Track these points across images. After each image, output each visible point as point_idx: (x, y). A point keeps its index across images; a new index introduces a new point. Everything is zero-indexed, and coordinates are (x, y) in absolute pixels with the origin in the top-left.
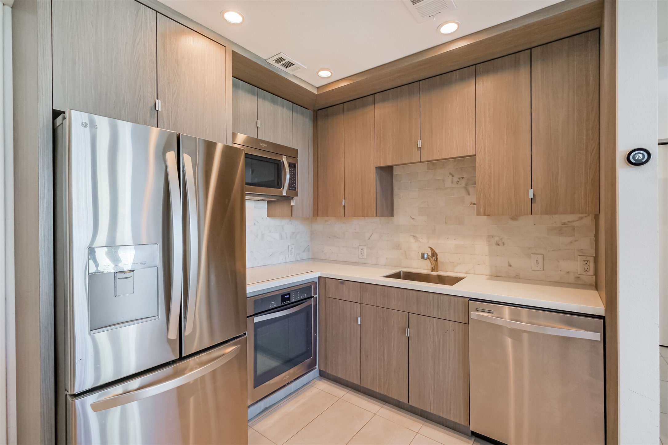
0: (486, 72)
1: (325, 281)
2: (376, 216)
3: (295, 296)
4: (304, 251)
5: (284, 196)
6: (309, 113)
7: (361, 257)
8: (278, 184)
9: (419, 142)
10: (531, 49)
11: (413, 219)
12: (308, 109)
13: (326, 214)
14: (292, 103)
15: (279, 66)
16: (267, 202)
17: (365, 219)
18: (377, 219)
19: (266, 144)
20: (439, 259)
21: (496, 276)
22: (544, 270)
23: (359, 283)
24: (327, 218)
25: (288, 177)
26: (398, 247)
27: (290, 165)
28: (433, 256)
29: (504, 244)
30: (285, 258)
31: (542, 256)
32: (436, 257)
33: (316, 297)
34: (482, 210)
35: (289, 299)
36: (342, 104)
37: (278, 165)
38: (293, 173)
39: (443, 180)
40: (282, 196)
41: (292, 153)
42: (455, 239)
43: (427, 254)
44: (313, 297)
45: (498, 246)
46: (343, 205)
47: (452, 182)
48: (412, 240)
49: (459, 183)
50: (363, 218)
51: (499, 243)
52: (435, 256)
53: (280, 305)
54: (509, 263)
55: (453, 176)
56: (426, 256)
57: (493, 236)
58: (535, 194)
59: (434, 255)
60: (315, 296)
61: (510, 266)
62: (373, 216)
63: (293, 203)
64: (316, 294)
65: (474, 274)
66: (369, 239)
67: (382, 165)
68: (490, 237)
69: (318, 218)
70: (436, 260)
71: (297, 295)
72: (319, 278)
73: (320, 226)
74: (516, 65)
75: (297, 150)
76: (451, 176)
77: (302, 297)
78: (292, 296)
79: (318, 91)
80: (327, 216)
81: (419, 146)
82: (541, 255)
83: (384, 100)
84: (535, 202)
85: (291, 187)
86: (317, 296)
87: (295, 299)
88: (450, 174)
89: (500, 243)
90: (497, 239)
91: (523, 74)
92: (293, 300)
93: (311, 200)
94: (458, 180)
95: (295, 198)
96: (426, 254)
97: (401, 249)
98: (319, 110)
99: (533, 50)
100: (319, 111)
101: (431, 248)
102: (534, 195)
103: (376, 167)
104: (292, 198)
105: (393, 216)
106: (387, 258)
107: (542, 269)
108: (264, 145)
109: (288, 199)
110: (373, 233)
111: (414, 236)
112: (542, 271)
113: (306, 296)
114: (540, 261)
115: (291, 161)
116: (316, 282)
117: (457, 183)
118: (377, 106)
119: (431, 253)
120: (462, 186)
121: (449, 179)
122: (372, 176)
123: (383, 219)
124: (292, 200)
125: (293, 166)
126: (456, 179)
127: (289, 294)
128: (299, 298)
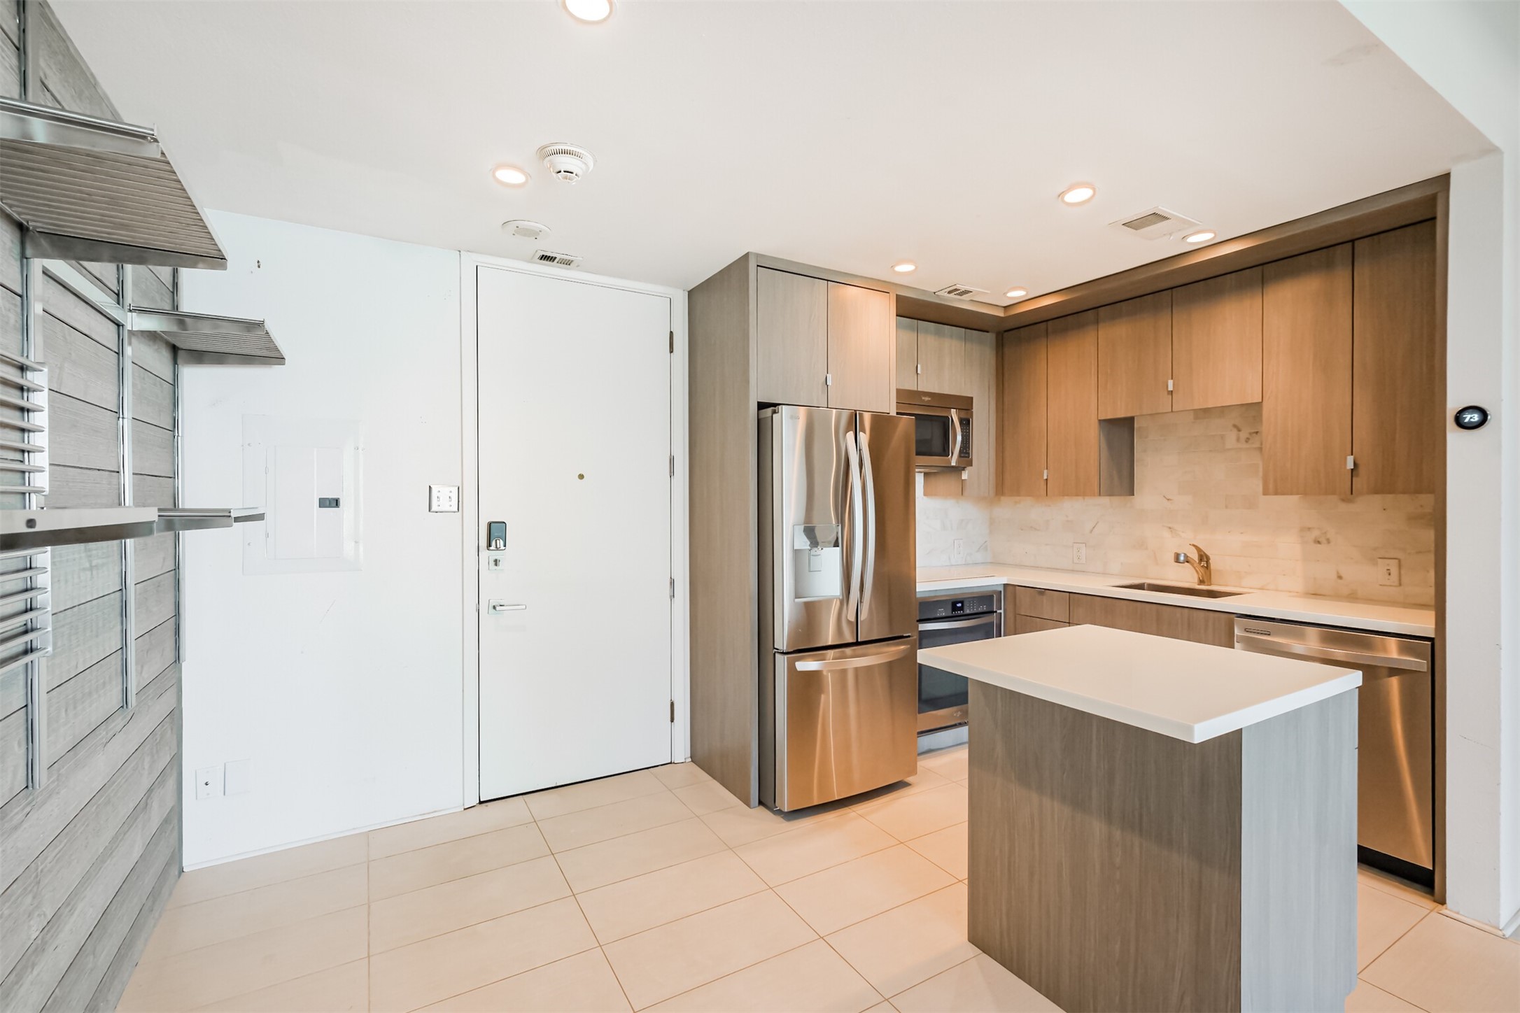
0: (1281, 276)
1: (1015, 590)
2: (1100, 495)
3: (970, 606)
4: (978, 551)
5: (953, 467)
6: (990, 337)
7: (1076, 561)
8: (945, 452)
9: (1170, 383)
10: (1353, 241)
11: (1168, 500)
12: (988, 332)
13: (1016, 491)
14: (964, 329)
15: (952, 295)
16: (923, 474)
17: (1084, 499)
18: (1105, 500)
19: (929, 397)
20: (1213, 565)
21: (1315, 594)
22: (1400, 585)
23: (1068, 594)
24: (1017, 498)
25: (959, 438)
26: (1141, 545)
27: (961, 421)
28: (1201, 560)
29: (1328, 541)
30: (949, 559)
31: (1397, 561)
32: (1207, 562)
33: (1001, 613)
34: (1271, 486)
35: (962, 608)
36: (1045, 323)
37: (945, 423)
38: (966, 432)
39: (1222, 437)
40: (949, 467)
41: (965, 404)
42: (1242, 533)
43: (1185, 554)
44: (996, 612)
45: (1319, 545)
46: (1045, 477)
47: (1238, 440)
48: (1166, 534)
49: (1250, 442)
50: (1080, 498)
51: (1320, 540)
52: (1205, 560)
53: (950, 614)
54: (1338, 573)
55: (1239, 430)
56: (1182, 558)
57: (1309, 529)
58: (1358, 462)
59: (1203, 557)
60: (998, 611)
61: (1340, 577)
62: (1094, 495)
63: (965, 476)
64: (1001, 609)
65: (1277, 590)
66: (1091, 531)
67: (1109, 417)
68: (1305, 529)
69: (1002, 498)
70: (1207, 567)
71: (973, 606)
72: (1005, 585)
73: (1007, 510)
74: (1329, 265)
75: (972, 398)
76: (1235, 431)
77: (980, 610)
78: (966, 604)
79: (1005, 312)
80: (1019, 496)
81: (1170, 388)
82: (1394, 560)
83: (1113, 317)
84: (1357, 476)
85: (963, 453)
86: (1002, 611)
87: (970, 610)
88: (1235, 426)
89: (1323, 540)
90: (1316, 533)
91: (1341, 279)
92: (968, 612)
93: (993, 469)
94: (1248, 436)
95: (969, 468)
96: (1183, 555)
97: (1147, 549)
98: (1006, 331)
99: (1357, 243)
100: (1006, 333)
101: (1194, 545)
102: (1355, 464)
103: (1100, 421)
104: (964, 469)
105: (1133, 494)
106: (1122, 564)
107: (1397, 583)
108: (927, 399)
109: (958, 470)
110: (1098, 522)
111: (1170, 528)
112: (1395, 586)
113: (985, 608)
114: (1394, 571)
115: (963, 415)
116: (1001, 592)
117: (1247, 442)
118: (1101, 325)
119: (1197, 555)
120: (1255, 446)
121: (1232, 436)
122: (1093, 435)
123: (1116, 500)
124: (963, 472)
125: (966, 423)
126: (1244, 435)
127: (962, 602)
128: (975, 611)
